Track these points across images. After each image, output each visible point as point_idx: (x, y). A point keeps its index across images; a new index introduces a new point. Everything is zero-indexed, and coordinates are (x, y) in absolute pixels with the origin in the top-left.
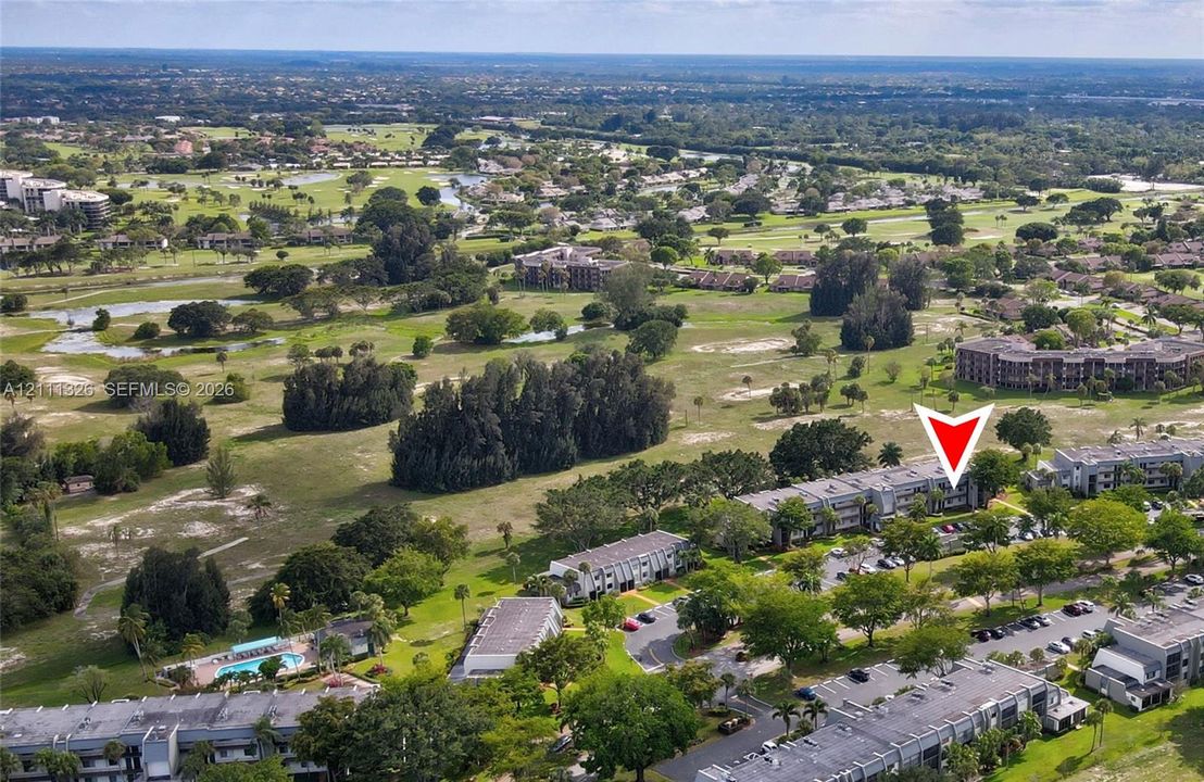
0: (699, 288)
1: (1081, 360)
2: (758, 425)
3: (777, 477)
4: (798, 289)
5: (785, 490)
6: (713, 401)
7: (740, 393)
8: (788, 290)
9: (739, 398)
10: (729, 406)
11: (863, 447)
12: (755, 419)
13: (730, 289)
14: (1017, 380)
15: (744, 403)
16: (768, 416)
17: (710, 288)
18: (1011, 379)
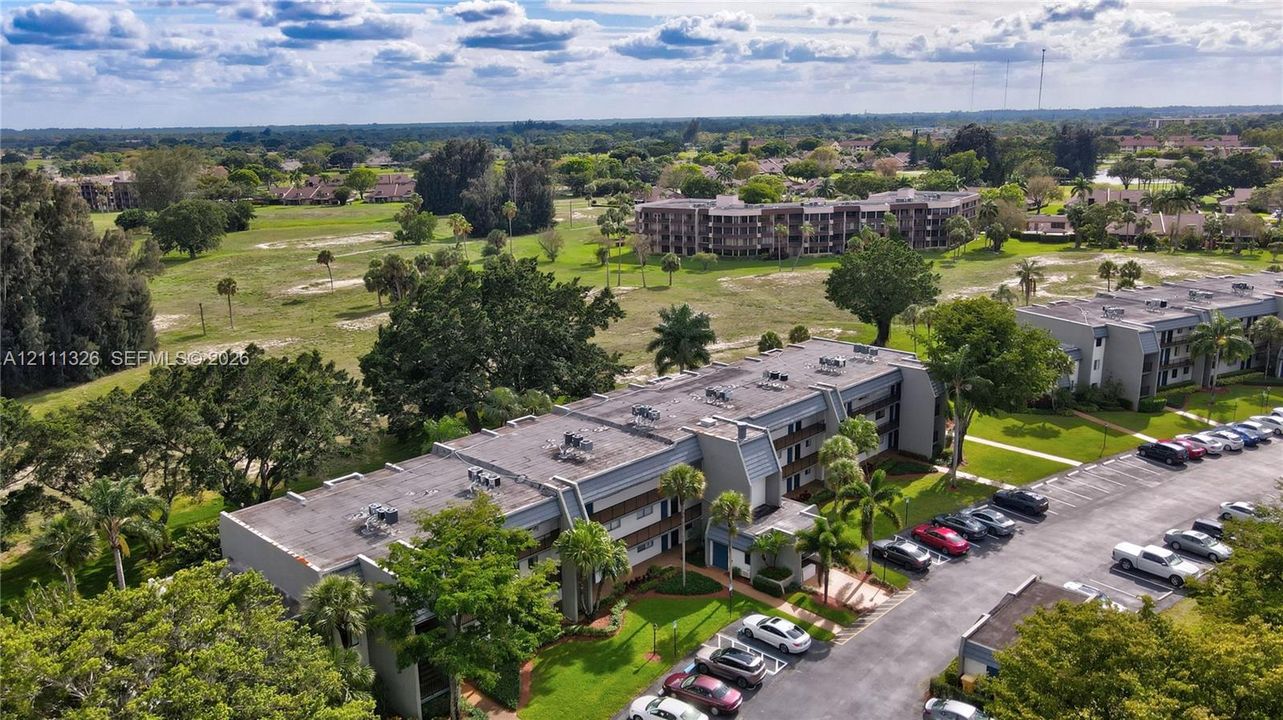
0: (281, 204)
1: (830, 210)
2: (346, 324)
3: (384, 421)
4: (398, 199)
5: (415, 464)
6: (269, 296)
7: (317, 284)
8: (386, 200)
9: (313, 291)
10: (295, 302)
11: (598, 330)
12: (341, 316)
13: (318, 202)
14: (740, 243)
15: (321, 296)
16: (364, 310)
17: (295, 202)
18: (730, 242)
